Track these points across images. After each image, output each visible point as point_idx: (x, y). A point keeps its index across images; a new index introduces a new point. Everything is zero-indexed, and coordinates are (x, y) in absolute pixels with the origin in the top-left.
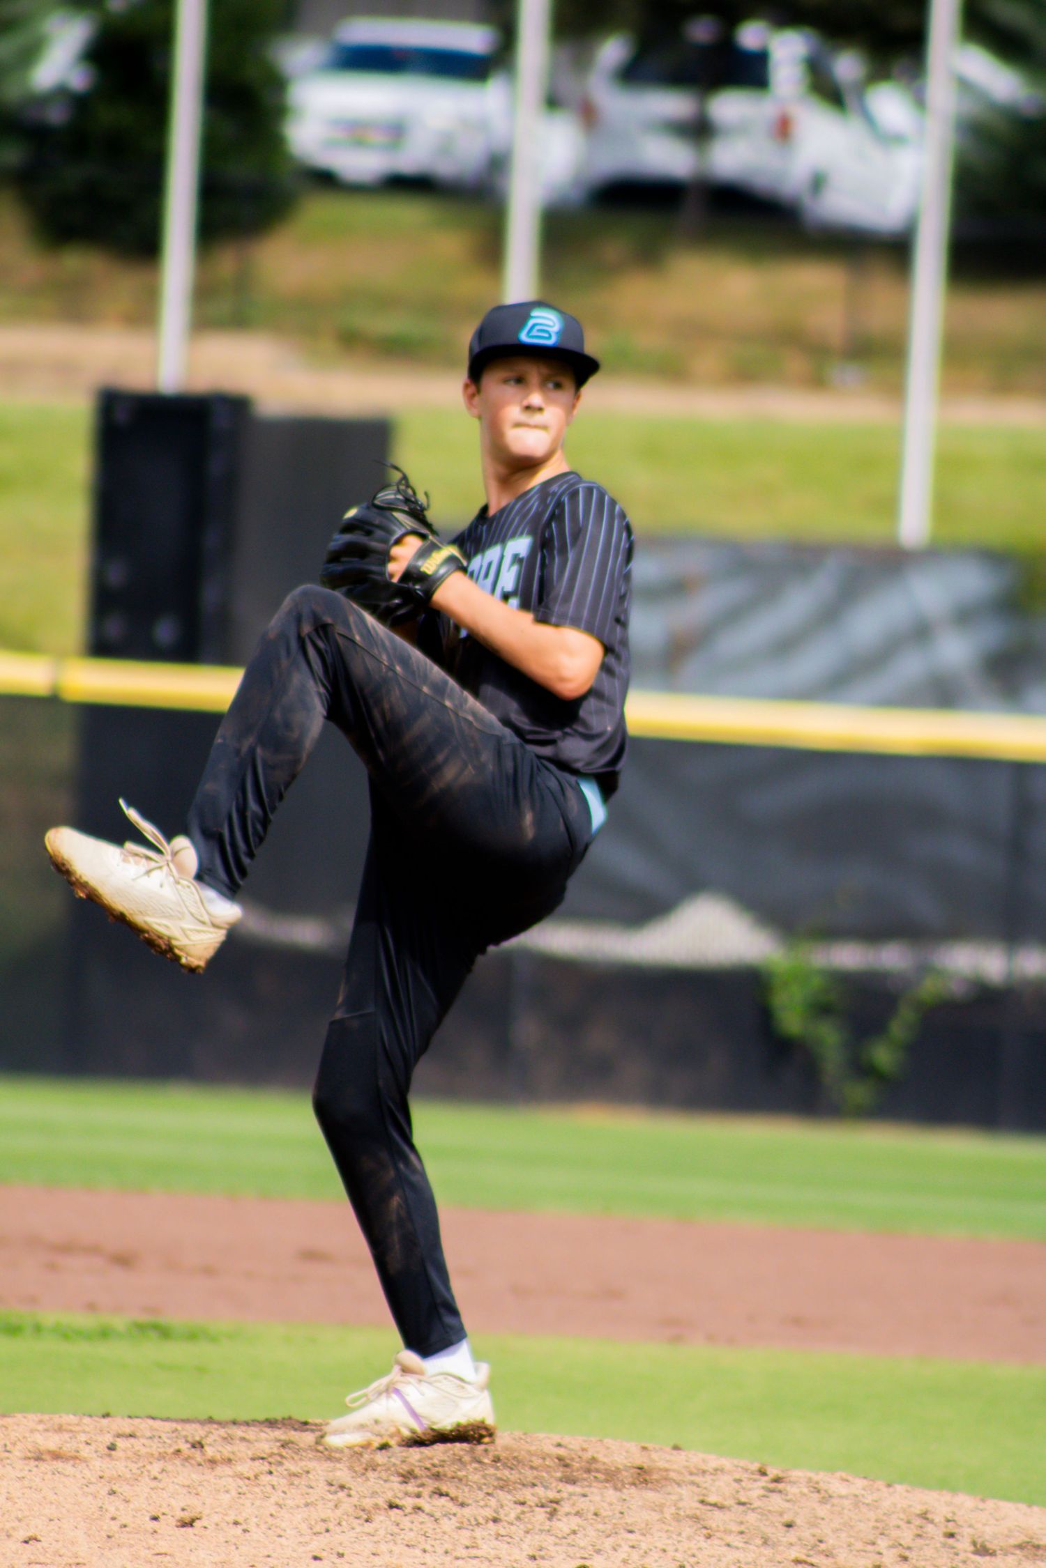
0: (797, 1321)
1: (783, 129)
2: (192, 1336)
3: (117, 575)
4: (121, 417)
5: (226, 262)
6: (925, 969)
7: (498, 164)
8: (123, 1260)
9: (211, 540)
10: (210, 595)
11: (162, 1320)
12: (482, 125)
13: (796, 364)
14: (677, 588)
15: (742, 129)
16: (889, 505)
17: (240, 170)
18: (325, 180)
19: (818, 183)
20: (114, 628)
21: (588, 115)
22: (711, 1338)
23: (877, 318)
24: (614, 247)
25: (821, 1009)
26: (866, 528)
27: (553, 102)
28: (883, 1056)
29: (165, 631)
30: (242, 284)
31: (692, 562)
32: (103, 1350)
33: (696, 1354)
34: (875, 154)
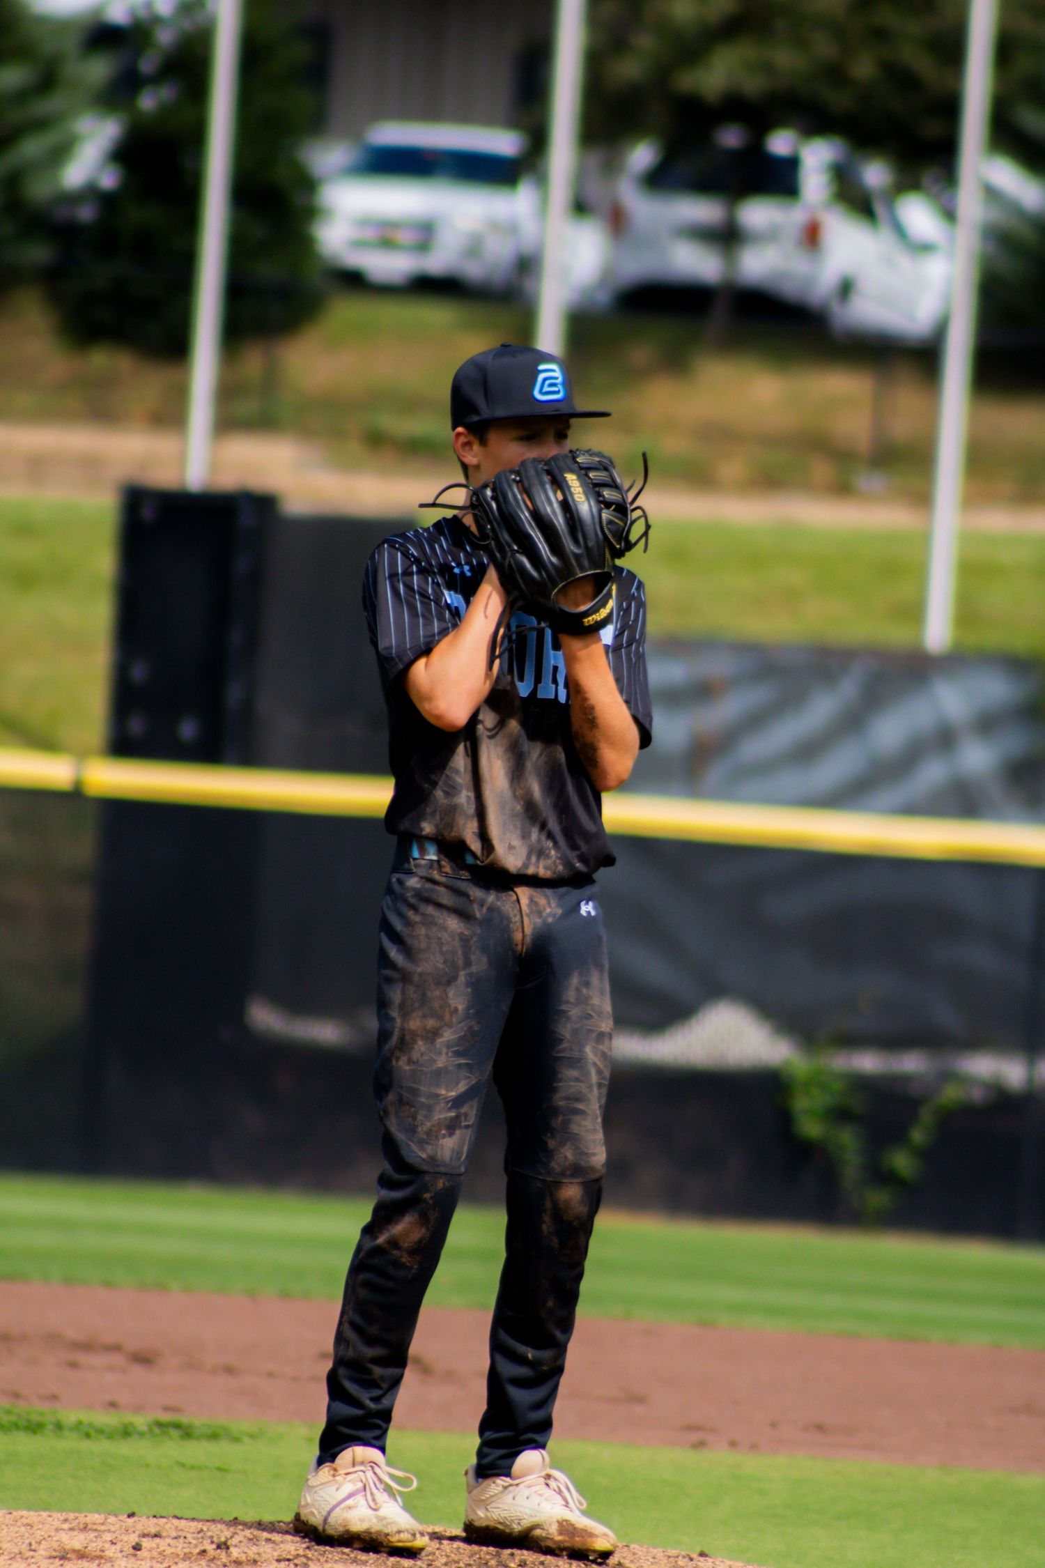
0: (820, 1428)
1: (812, 236)
2: (214, 1436)
3: (138, 672)
4: (147, 513)
5: (253, 362)
6: (947, 1076)
7: (527, 265)
8: (143, 1359)
9: (236, 638)
10: (234, 694)
11: (184, 1419)
12: (512, 228)
13: (822, 470)
14: (702, 692)
15: (771, 236)
16: (915, 612)
17: (267, 271)
18: (354, 280)
19: (846, 288)
20: (136, 726)
21: (617, 221)
22: (733, 1444)
23: (902, 427)
24: (640, 353)
25: (840, 1115)
26: (894, 635)
27: (580, 207)
28: (902, 1162)
29: (188, 730)
30: (270, 383)
31: (717, 667)
32: (125, 1448)
33: (719, 1460)
34: (904, 261)
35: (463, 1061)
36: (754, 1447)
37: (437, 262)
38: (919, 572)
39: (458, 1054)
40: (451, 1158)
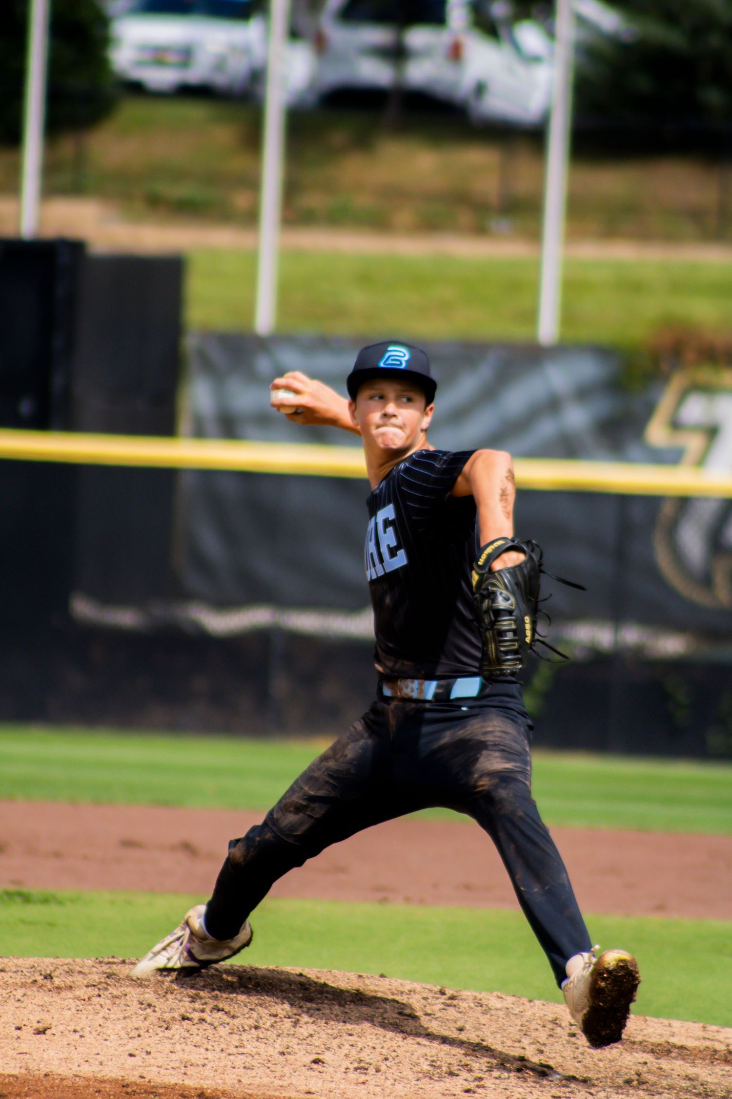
0: (468, 887)
1: (456, 52)
2: (45, 901)
5: (67, 147)
6: (557, 641)
7: (257, 76)
9: (58, 342)
10: (58, 381)
11: (25, 889)
12: (245, 49)
13: (465, 217)
15: (427, 53)
16: (531, 316)
17: (76, 83)
18: (136, 89)
19: (480, 89)
21: (320, 43)
22: (408, 900)
23: (522, 185)
24: (338, 137)
26: (517, 332)
27: (294, 34)
29: (26, 406)
30: (79, 162)
33: (397, 910)
34: (520, 70)
35: (332, 781)
36: (422, 901)
37: (196, 74)
38: (533, 287)
39: (330, 776)
40: (285, 827)
